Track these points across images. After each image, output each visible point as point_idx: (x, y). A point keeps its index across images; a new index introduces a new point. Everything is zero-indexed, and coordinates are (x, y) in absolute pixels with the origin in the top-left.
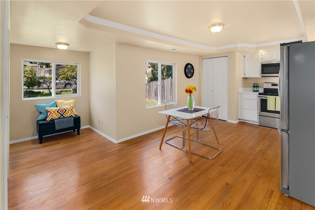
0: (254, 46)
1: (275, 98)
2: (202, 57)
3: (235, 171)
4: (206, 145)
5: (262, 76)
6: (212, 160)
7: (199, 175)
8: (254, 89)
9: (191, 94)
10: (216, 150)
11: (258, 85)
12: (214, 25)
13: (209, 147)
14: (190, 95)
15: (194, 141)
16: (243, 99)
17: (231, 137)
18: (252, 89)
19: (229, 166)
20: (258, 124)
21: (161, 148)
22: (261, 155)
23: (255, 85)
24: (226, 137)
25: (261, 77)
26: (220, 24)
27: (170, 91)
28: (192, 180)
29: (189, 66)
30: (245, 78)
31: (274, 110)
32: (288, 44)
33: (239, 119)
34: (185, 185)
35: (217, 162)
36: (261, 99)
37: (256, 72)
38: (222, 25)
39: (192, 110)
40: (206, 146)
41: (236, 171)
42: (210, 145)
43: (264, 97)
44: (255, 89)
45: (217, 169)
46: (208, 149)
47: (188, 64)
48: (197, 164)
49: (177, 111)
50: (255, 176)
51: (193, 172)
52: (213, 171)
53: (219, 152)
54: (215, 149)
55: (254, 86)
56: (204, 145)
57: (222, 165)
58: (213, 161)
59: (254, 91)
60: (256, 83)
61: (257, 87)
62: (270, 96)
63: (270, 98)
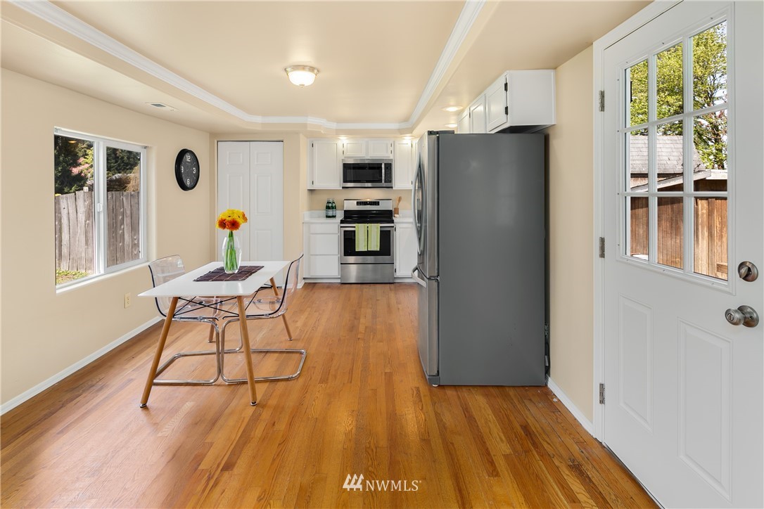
0: (334, 126)
1: (368, 227)
2: (217, 136)
3: (351, 382)
4: (267, 352)
5: (343, 188)
6: (298, 378)
7: (290, 424)
9: (234, 232)
10: (294, 355)
11: (334, 205)
12: (297, 67)
13: (276, 355)
14: (231, 235)
15: (236, 352)
16: (313, 234)
17: (306, 318)
18: (323, 213)
19: (336, 378)
20: (339, 281)
21: (147, 404)
22: (371, 337)
23: (330, 205)
24: (297, 321)
26: (312, 69)
27: (86, 232)
28: (284, 442)
29: (188, 158)
30: (311, 191)
31: (366, 250)
32: (437, 133)
33: (304, 278)
34: (274, 460)
35: (311, 378)
36: (345, 231)
37: (332, 180)
38: (316, 71)
39: (236, 271)
40: (268, 355)
41: (353, 382)
42: (273, 349)
43: (350, 227)
44: (330, 213)
45: (319, 392)
46: (276, 360)
47: (183, 153)
48: (273, 402)
49: (197, 281)
50: (383, 376)
51: (274, 424)
52: (314, 400)
53: (304, 356)
54: (291, 355)
55: (328, 208)
56: (263, 354)
57: (324, 380)
58: (301, 380)
59: (328, 217)
60: (331, 201)
61: (334, 208)
62: (360, 225)
63: (360, 229)
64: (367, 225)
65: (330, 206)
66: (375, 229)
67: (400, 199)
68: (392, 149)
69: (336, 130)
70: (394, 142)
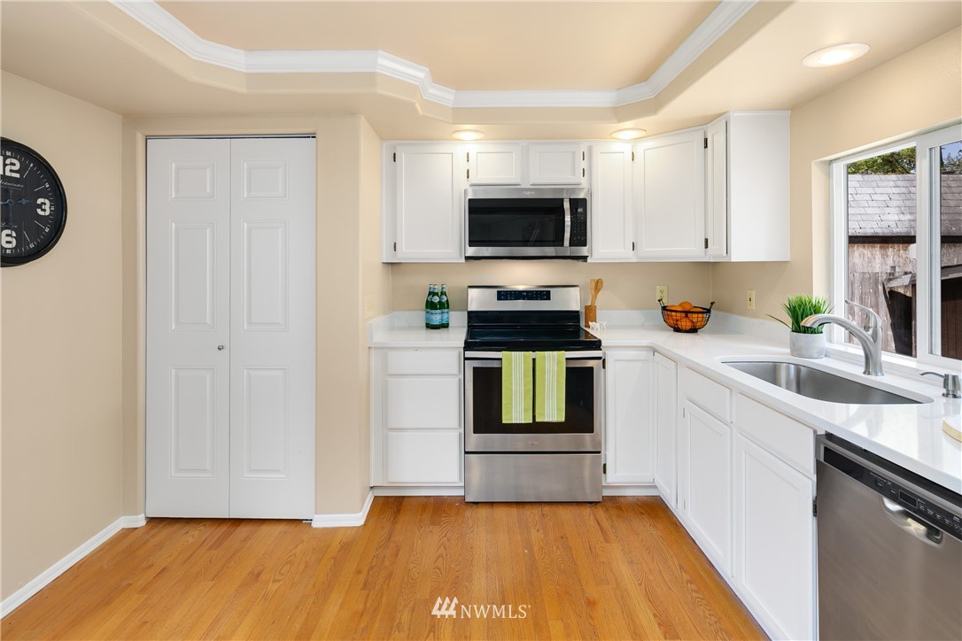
0: (449, 98)
1: (534, 360)
5: (467, 258)
8: (434, 317)
11: (444, 299)
16: (394, 376)
18: (420, 316)
23: (436, 299)
25: (463, 260)
30: (392, 265)
31: (530, 419)
36: (475, 370)
37: (440, 238)
43: (487, 359)
44: (437, 318)
55: (431, 305)
59: (430, 326)
60: (438, 290)
61: (444, 306)
62: (514, 354)
63: (515, 364)
64: (531, 354)
65: (436, 303)
66: (554, 363)
67: (598, 285)
68: (584, 164)
69: (453, 108)
70: (590, 149)
